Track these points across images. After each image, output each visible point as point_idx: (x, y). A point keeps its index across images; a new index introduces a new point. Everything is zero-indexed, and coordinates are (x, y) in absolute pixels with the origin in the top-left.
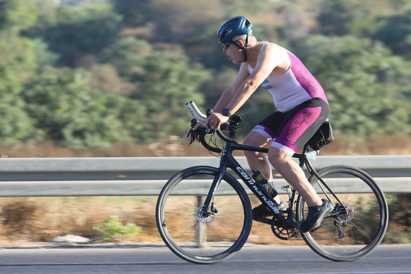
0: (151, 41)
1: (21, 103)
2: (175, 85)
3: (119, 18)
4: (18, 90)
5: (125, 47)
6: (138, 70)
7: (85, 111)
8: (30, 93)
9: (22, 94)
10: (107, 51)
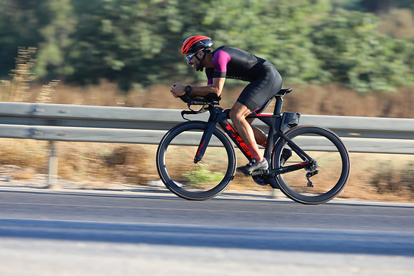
1: (309, 44)
4: (306, 31)
7: (372, 55)
8: (318, 35)
9: (310, 36)
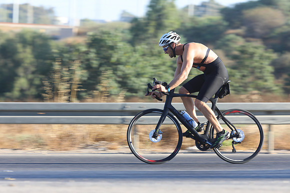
0: (244, 37)
2: (256, 61)
3: (225, 23)
5: (229, 40)
6: (236, 53)
10: (219, 42)
